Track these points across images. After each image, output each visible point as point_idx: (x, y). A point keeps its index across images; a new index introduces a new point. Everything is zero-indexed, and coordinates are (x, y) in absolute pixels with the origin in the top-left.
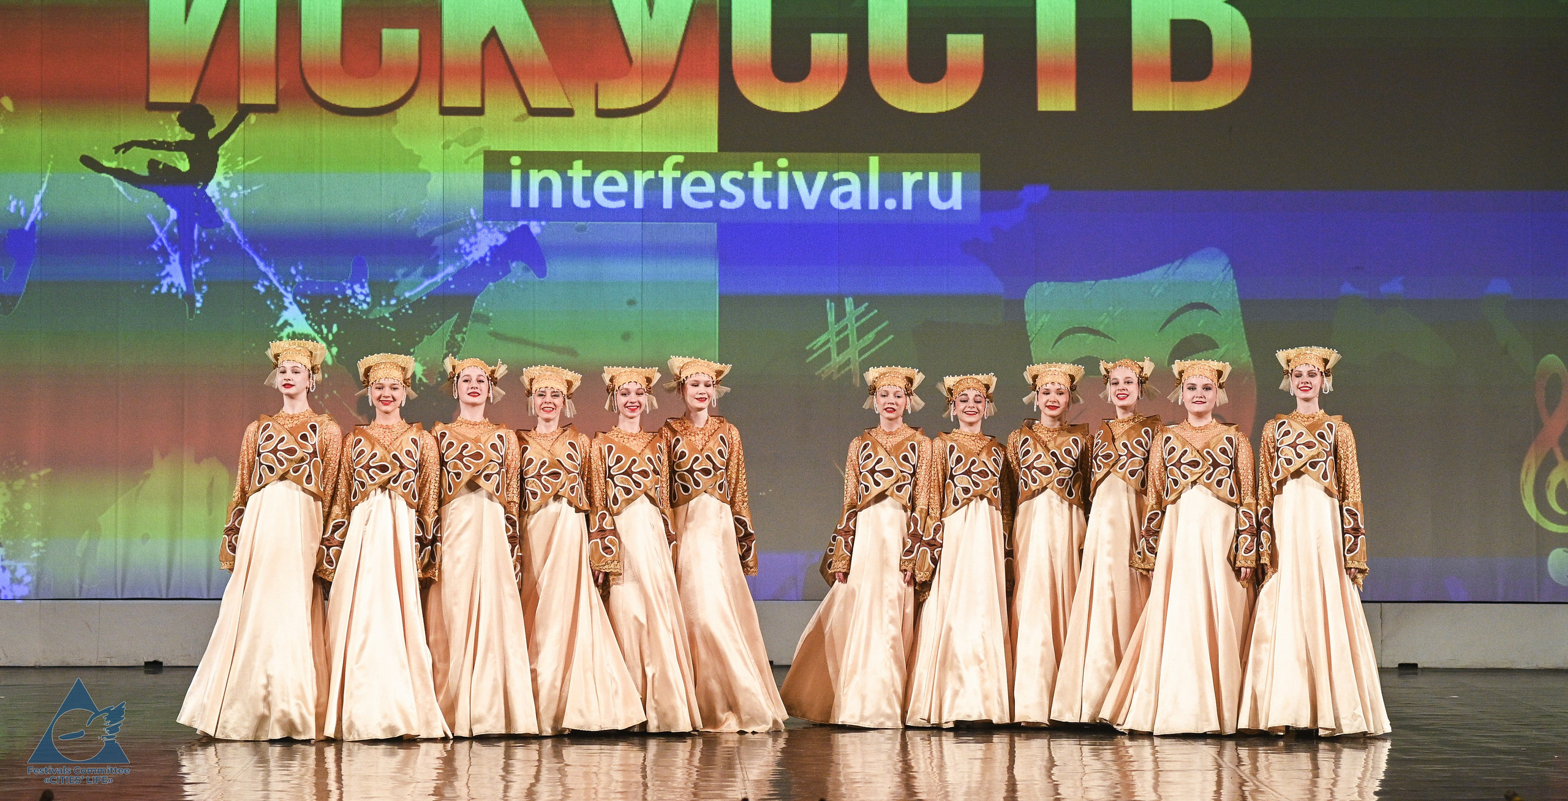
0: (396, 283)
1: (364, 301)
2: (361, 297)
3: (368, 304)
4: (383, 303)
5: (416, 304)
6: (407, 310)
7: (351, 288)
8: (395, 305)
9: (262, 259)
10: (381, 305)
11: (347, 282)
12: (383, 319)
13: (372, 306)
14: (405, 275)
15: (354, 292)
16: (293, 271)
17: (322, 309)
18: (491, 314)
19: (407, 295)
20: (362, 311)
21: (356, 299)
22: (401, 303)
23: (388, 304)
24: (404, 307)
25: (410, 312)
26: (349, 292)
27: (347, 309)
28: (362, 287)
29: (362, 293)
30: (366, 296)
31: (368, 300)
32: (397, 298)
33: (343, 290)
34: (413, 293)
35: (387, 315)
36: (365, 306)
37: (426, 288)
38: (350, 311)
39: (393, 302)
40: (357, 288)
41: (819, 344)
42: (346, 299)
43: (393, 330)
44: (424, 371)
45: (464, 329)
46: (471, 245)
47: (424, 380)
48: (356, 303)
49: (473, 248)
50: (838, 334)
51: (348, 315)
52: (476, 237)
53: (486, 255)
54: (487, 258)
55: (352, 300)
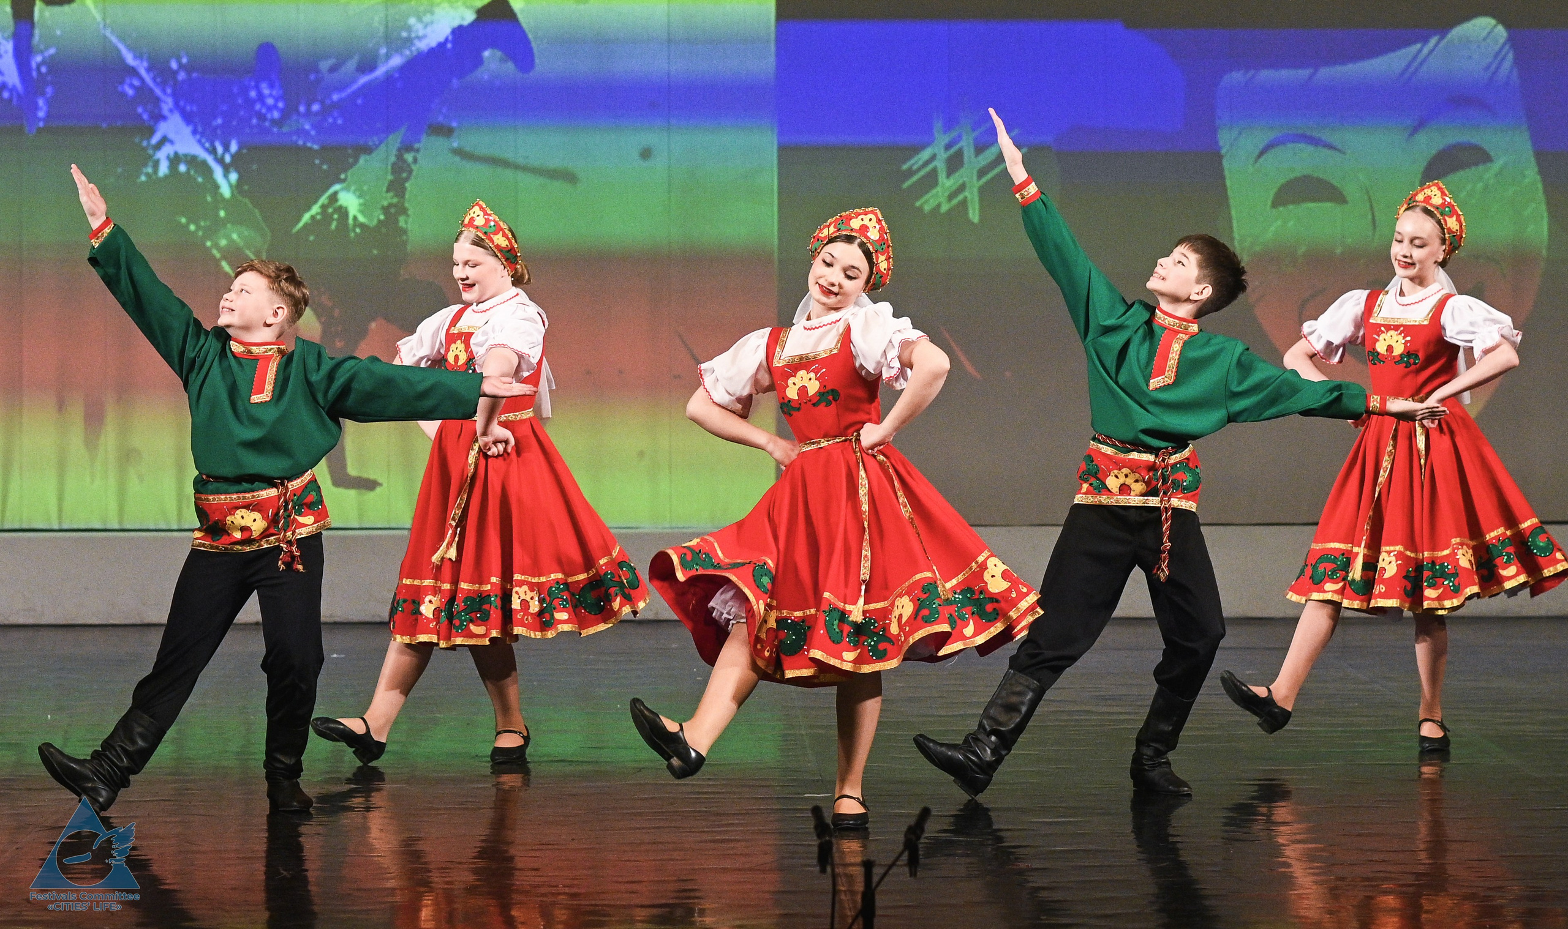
0: (319, 81)
1: (275, 107)
2: (270, 102)
3: (280, 110)
4: (302, 109)
5: (348, 110)
6: (335, 119)
7: (256, 88)
8: (317, 113)
10: (298, 113)
11: (250, 80)
12: (301, 132)
13: (286, 115)
14: (332, 70)
15: (260, 94)
16: (174, 65)
17: (215, 118)
18: (454, 124)
19: (335, 97)
20: (274, 122)
21: (263, 103)
22: (327, 109)
23: (309, 111)
24: (331, 115)
25: (340, 122)
26: (253, 94)
27: (250, 118)
28: (271, 86)
29: (271, 95)
30: (277, 100)
31: (280, 105)
32: (322, 103)
33: (245, 90)
34: (344, 95)
35: (307, 127)
36: (276, 115)
37: (363, 87)
38: (254, 121)
39: (316, 107)
40: (264, 88)
41: (921, 163)
42: (250, 103)
43: (316, 147)
44: (360, 205)
45: (416, 146)
46: (426, 26)
47: (362, 219)
48: (264, 111)
49: (429, 29)
50: (948, 147)
51: (251, 127)
52: (432, 13)
53: (447, 40)
54: (449, 46)
55: (258, 107)
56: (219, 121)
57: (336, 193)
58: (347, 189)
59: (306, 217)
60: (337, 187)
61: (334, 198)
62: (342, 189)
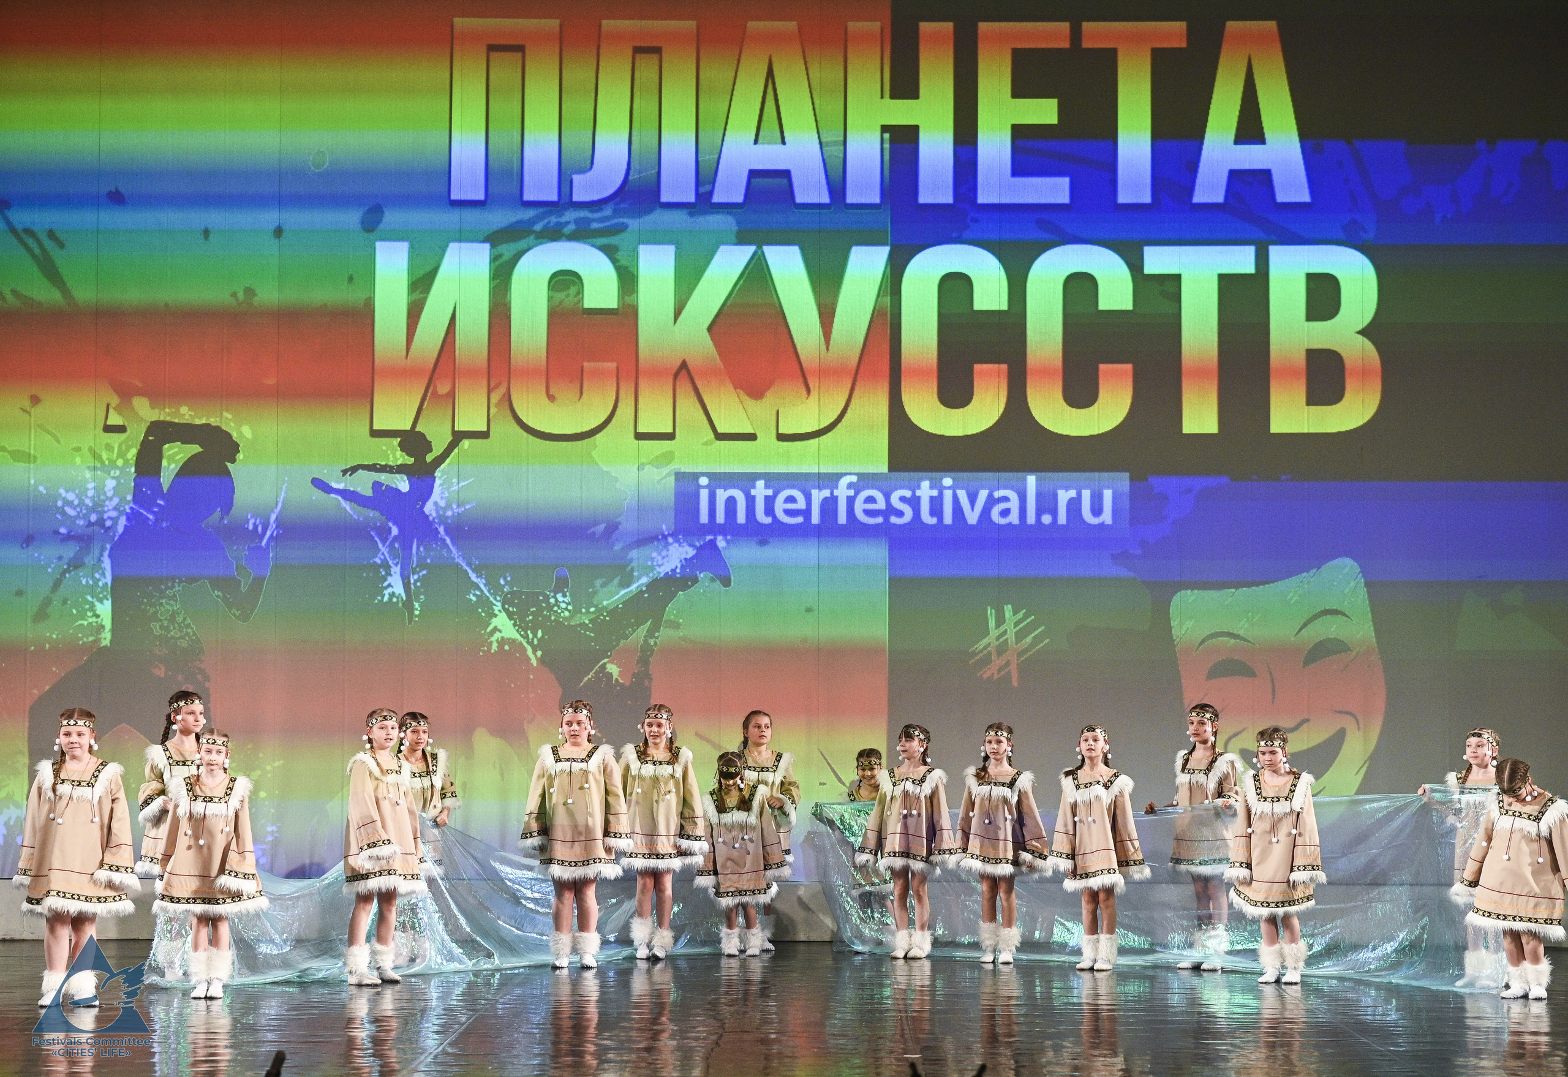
0: (595, 593)
1: (566, 609)
2: (563, 605)
3: (569, 611)
4: (584, 610)
5: (613, 612)
6: (605, 617)
7: (554, 597)
8: (593, 612)
9: (474, 571)
10: (581, 612)
11: (550, 592)
12: (583, 625)
13: (573, 614)
14: (603, 585)
15: (557, 601)
16: (502, 582)
18: (681, 621)
19: (605, 603)
20: (565, 618)
21: (559, 606)
22: (599, 610)
23: (588, 612)
24: (602, 615)
25: (608, 618)
26: (552, 601)
27: (550, 616)
28: (564, 596)
30: (568, 604)
33: (547, 598)
35: (587, 622)
36: (567, 614)
37: (623, 596)
38: (553, 618)
39: (592, 610)
40: (560, 597)
41: (981, 647)
42: (550, 607)
43: (592, 635)
44: (620, 672)
45: (657, 634)
46: (663, 558)
47: (621, 681)
48: (559, 611)
49: (665, 560)
50: (998, 638)
51: (552, 622)
52: (668, 550)
53: (677, 567)
54: (678, 571)
55: (555, 608)
56: (531, 618)
57: (605, 664)
58: (611, 662)
59: (586, 679)
60: (605, 660)
61: (604, 666)
62: (608, 662)
